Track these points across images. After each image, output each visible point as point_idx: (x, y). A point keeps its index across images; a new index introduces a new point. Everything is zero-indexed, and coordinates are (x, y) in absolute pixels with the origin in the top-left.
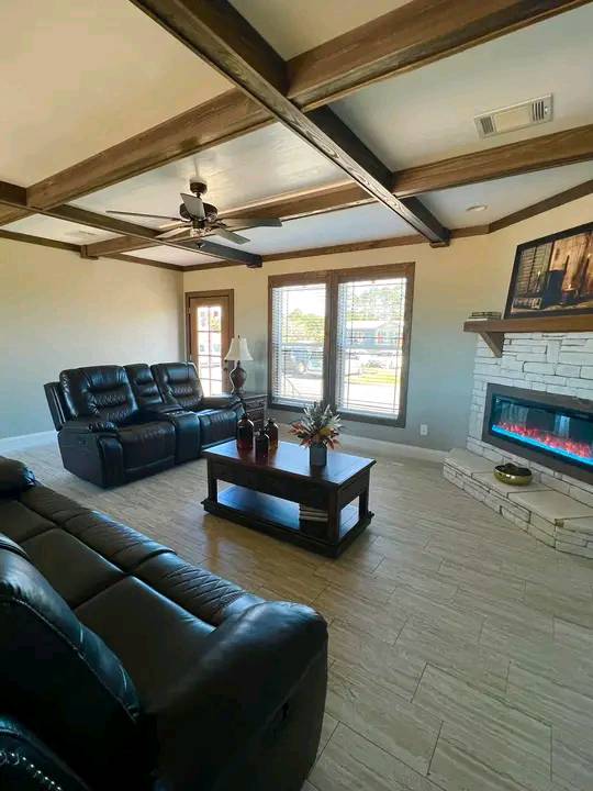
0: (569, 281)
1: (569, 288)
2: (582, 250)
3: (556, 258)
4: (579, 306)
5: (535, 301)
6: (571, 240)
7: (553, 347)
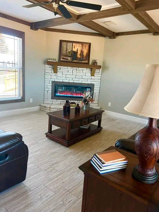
0: (79, 55)
1: (79, 57)
2: (81, 48)
3: (74, 48)
4: (83, 62)
5: (69, 58)
6: (78, 45)
7: (75, 71)
